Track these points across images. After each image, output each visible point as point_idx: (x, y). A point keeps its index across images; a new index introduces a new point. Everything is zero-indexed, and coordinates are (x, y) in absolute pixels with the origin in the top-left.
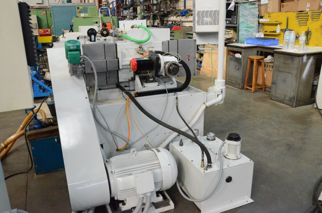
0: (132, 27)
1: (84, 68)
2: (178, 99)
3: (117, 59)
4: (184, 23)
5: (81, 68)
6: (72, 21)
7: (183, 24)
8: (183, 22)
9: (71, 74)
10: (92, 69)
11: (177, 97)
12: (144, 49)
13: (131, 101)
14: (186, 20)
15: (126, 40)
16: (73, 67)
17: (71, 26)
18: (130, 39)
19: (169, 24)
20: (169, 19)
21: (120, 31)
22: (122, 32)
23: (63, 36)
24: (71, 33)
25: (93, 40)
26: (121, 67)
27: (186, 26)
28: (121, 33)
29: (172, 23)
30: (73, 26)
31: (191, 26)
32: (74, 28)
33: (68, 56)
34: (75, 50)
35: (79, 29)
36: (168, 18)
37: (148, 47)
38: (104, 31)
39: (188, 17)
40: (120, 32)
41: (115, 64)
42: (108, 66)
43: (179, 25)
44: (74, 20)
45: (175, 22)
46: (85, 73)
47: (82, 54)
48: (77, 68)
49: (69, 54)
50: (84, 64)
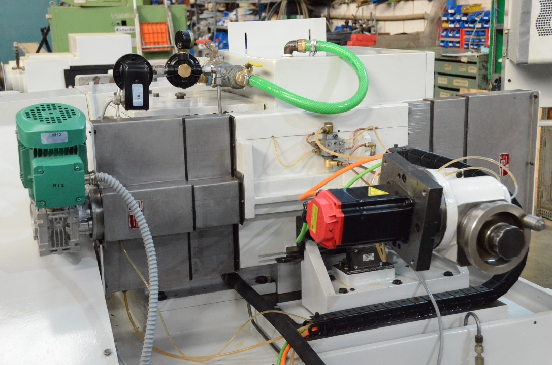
0: (291, 49)
1: (101, 218)
2: (484, 344)
3: (237, 182)
4: (381, 24)
5: (88, 220)
6: (47, 16)
7: (379, 26)
8: (378, 20)
9: (40, 247)
10: (133, 223)
11: (479, 330)
12: (340, 135)
13: (296, 356)
14: (389, 13)
15: (264, 101)
16: (51, 221)
17: (42, 31)
18: (287, 96)
19: (337, 28)
20: (334, 13)
21: (243, 64)
22: (249, 66)
23: (18, 63)
24: (44, 55)
25: (137, 101)
26: (249, 213)
27: (387, 32)
28: (246, 71)
29: (346, 26)
30: (48, 30)
31: (404, 34)
32: (53, 37)
33: (30, 174)
34: (62, 149)
35: (71, 42)
36: (331, 9)
37: (355, 129)
38: (179, 63)
39: (395, 5)
40: (240, 68)
41: (228, 201)
42: (198, 210)
43: (369, 30)
44: (53, 15)
45: (356, 20)
46: (101, 240)
47: (92, 166)
48: (68, 221)
49: (37, 168)
50: (100, 203)
